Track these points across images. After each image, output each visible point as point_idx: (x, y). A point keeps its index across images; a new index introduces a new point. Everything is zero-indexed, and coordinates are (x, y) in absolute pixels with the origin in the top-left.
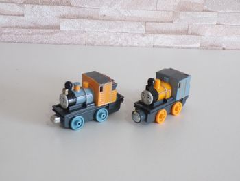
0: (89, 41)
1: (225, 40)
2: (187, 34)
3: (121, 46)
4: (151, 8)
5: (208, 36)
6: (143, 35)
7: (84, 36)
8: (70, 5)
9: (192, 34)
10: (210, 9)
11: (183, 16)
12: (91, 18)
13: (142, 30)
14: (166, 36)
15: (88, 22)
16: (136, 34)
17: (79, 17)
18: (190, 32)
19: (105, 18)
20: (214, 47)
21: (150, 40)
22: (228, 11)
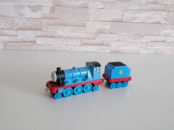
0: (52, 49)
1: (122, 48)
2: (103, 45)
3: (69, 51)
4: (84, 32)
5: (114, 46)
6: (80, 46)
7: (49, 46)
8: (41, 30)
9: (105, 45)
10: (113, 32)
11: (100, 36)
12: (52, 37)
13: (80, 43)
14: (92, 47)
15: (50, 39)
16: (76, 45)
17: (46, 37)
18: (104, 44)
19: (60, 37)
20: (117, 52)
21: (83, 48)
22: (123, 34)
